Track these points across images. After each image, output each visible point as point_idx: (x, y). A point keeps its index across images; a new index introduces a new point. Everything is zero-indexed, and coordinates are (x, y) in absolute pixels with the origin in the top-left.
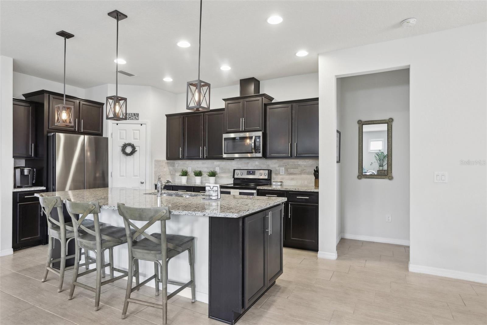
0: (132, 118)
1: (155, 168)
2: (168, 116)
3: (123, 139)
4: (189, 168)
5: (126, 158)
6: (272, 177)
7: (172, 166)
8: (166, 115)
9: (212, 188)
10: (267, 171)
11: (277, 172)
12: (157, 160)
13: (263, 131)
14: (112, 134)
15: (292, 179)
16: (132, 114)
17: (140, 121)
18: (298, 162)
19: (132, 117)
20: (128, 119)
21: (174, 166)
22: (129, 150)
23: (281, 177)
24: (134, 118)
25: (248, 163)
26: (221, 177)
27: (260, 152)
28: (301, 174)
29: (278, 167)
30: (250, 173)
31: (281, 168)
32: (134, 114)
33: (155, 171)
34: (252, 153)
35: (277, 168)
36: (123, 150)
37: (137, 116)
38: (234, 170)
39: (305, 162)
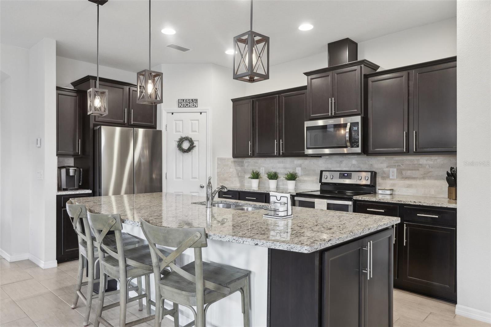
0: (190, 106)
1: (217, 168)
2: (234, 101)
3: (180, 132)
4: (261, 168)
5: (183, 156)
6: (377, 183)
7: (240, 166)
8: (231, 100)
9: (279, 199)
10: (370, 173)
11: (385, 175)
12: (221, 158)
13: (363, 115)
14: (166, 127)
15: (409, 186)
16: (189, 100)
17: (200, 108)
18: (419, 160)
19: (190, 104)
20: (185, 106)
21: (242, 166)
22: (186, 145)
23: (391, 182)
24: (192, 105)
25: (341, 161)
26: (303, 180)
27: (358, 146)
28: (424, 178)
29: (387, 167)
30: (344, 175)
31: (391, 170)
32: (192, 100)
33: (218, 173)
34: (346, 147)
35: (386, 170)
36: (180, 146)
37: (196, 103)
38: (322, 172)
39: (431, 159)
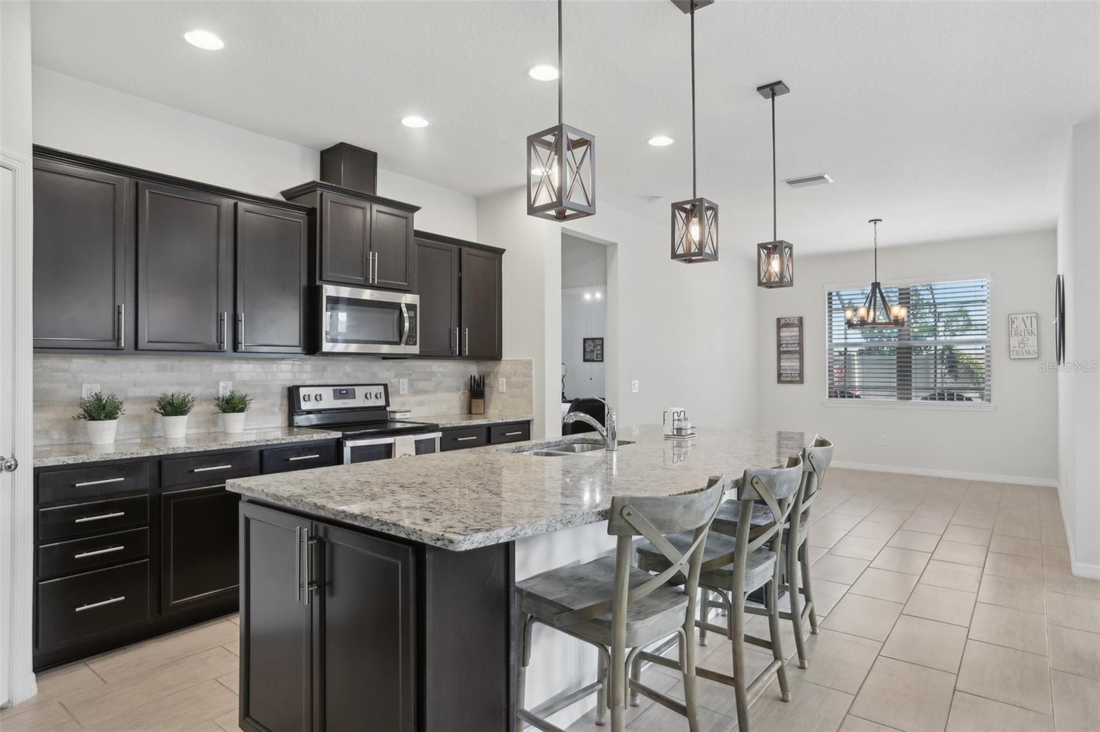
6: (389, 402)
10: (382, 387)
11: (392, 390)
15: (421, 404)
23: (404, 398)
27: (415, 344)
28: (436, 391)
29: (396, 377)
30: (341, 394)
31: (401, 380)
34: (398, 343)
35: (394, 381)
38: (296, 388)
